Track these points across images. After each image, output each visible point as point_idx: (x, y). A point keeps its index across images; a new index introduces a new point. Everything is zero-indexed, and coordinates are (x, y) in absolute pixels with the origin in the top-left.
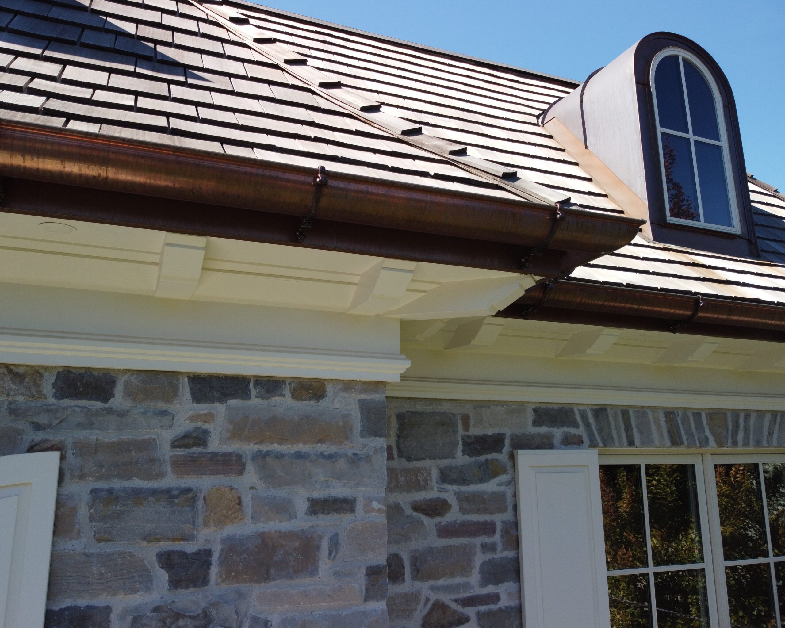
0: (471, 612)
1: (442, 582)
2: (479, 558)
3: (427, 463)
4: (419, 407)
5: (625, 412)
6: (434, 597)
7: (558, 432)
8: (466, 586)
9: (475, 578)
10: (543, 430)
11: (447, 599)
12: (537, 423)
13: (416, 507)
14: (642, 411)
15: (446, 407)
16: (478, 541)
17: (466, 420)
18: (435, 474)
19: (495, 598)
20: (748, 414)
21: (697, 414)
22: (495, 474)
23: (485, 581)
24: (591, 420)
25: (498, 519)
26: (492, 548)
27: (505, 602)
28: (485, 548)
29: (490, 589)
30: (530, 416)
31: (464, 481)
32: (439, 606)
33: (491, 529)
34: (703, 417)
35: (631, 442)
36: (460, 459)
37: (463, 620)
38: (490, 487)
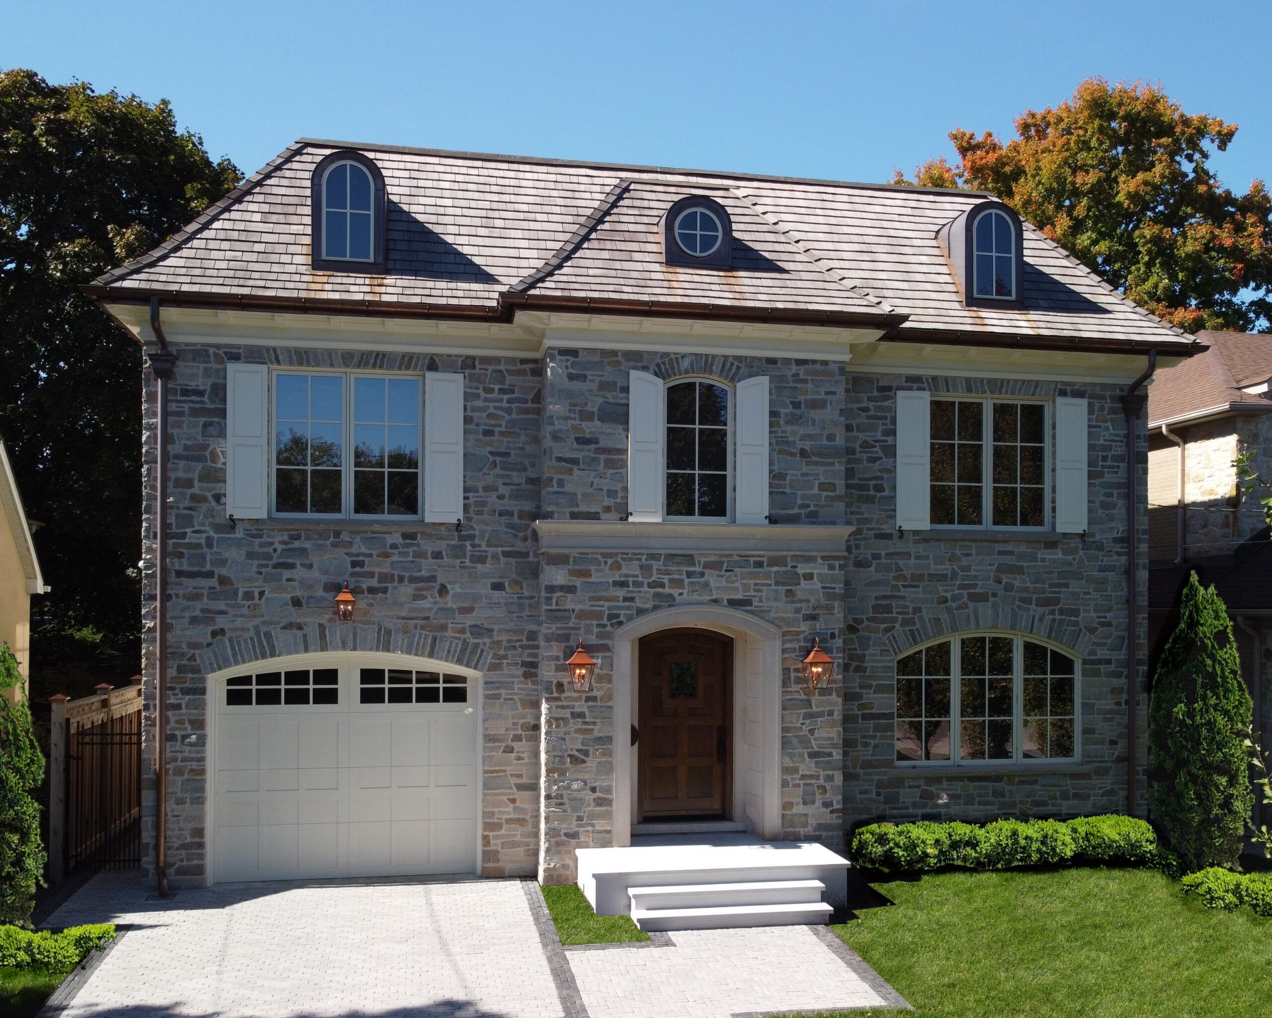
0: (877, 444)
1: (867, 434)
2: (881, 428)
3: (862, 395)
4: (860, 375)
5: (946, 379)
6: (864, 438)
7: (915, 386)
8: (876, 436)
9: (879, 434)
10: (909, 384)
11: (869, 439)
12: (906, 382)
13: (859, 409)
14: (954, 378)
15: (870, 375)
16: (881, 422)
17: (878, 380)
18: (865, 398)
19: (887, 441)
20: (1009, 381)
21: (982, 380)
22: (888, 400)
23: (883, 435)
24: (930, 381)
25: (889, 415)
26: (886, 424)
27: (889, 443)
28: (883, 424)
30: (904, 379)
31: (876, 401)
32: (865, 441)
33: (885, 418)
34: (985, 382)
35: (948, 391)
36: (875, 393)
37: (875, 447)
38: (886, 404)
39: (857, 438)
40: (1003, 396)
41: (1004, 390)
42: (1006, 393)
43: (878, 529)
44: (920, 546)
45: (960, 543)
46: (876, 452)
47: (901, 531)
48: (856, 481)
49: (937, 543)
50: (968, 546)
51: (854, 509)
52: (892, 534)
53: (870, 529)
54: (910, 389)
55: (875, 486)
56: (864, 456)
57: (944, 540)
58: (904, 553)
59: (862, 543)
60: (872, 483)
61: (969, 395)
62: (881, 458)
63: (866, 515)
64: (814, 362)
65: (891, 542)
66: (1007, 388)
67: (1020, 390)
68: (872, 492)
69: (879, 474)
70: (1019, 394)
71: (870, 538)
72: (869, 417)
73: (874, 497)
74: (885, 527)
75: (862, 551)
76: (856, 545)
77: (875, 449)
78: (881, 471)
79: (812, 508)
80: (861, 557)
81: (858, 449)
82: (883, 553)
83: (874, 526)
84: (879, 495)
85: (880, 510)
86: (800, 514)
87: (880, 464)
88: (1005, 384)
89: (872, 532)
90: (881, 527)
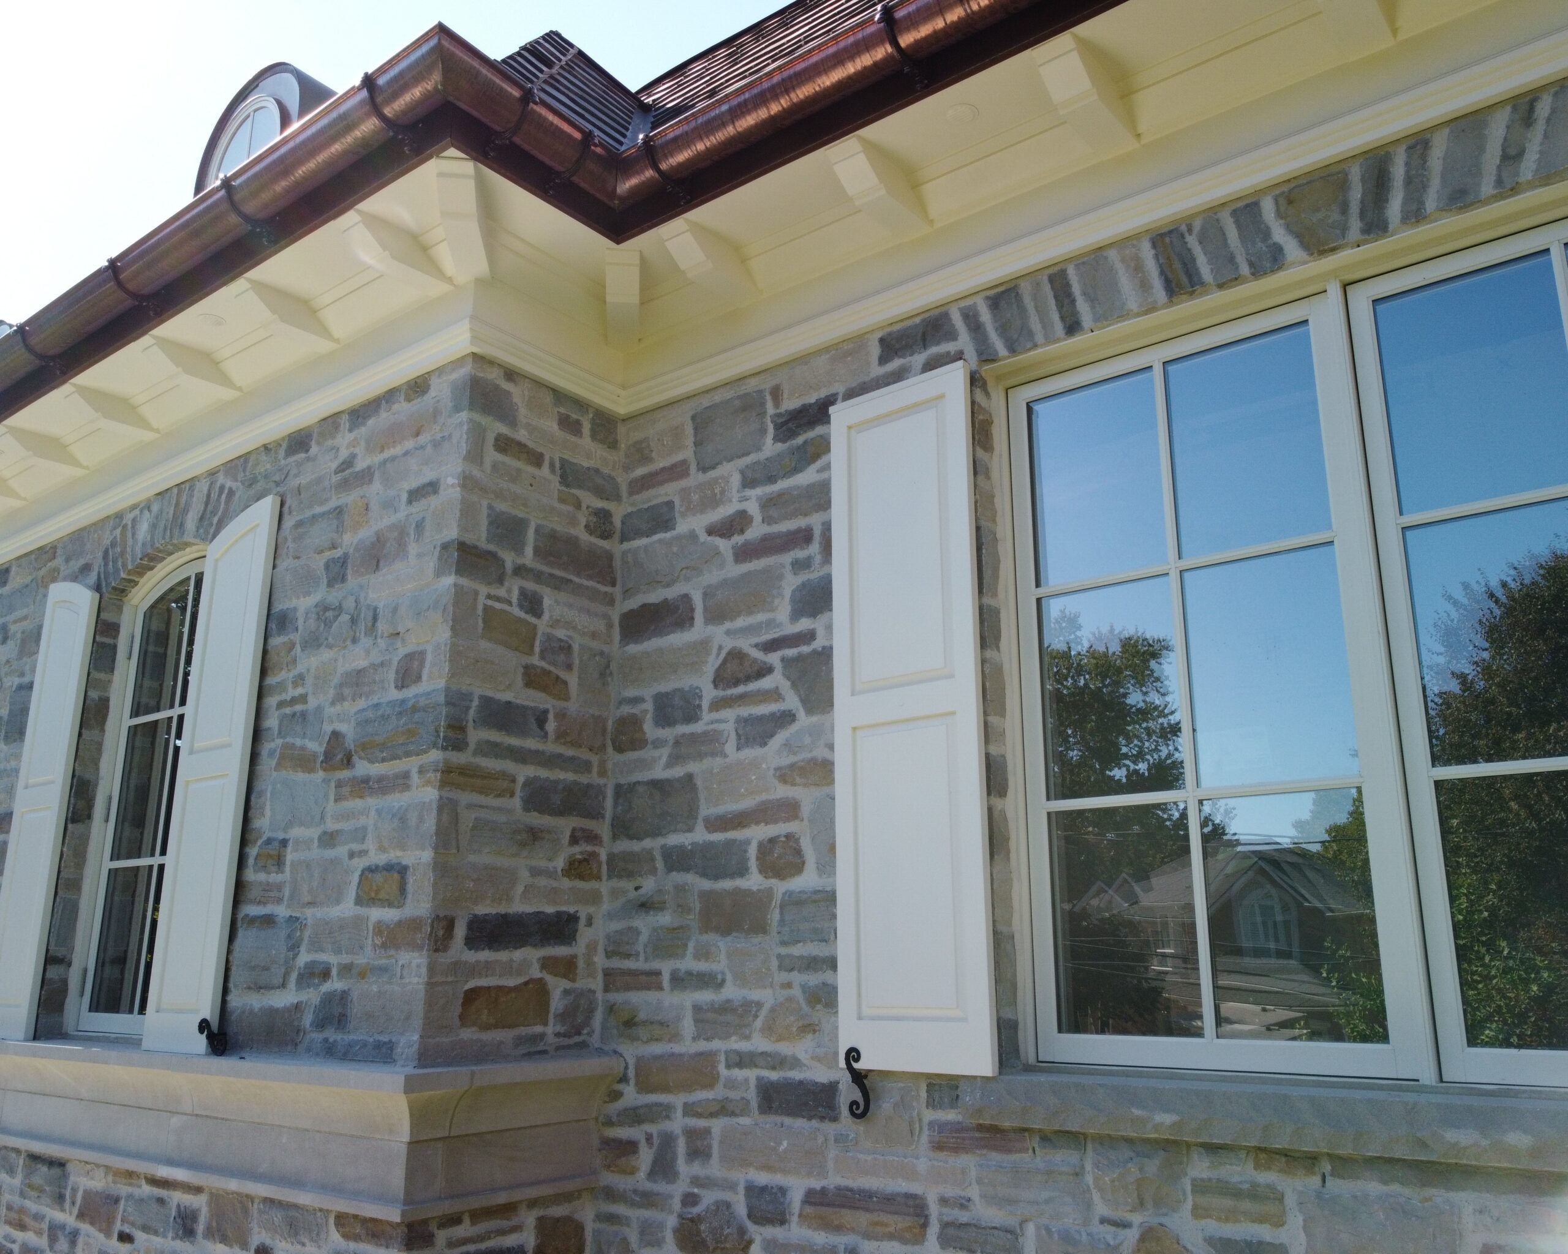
0: (774, 658)
1: (741, 622)
2: (789, 584)
3: (726, 468)
4: (720, 396)
6: (729, 644)
8: (771, 624)
9: (782, 611)
10: (895, 364)
11: (745, 644)
12: (883, 358)
13: (711, 531)
14: (1091, 257)
15: (753, 384)
16: (787, 558)
17: (777, 392)
18: (736, 480)
19: (811, 637)
20: (1421, 139)
22: (813, 457)
23: (797, 614)
24: (985, 316)
25: (817, 520)
26: (801, 566)
27: (822, 640)
28: (797, 567)
29: (804, 624)
30: (875, 350)
31: (771, 479)
32: (736, 655)
33: (804, 537)
34: (1264, 205)
35: (1073, 327)
36: (770, 447)
37: (764, 671)
38: (807, 477)
39: (703, 645)
42: (1417, 219)
43: (778, 1062)
44: (968, 1162)
45: (1200, 1168)
46: (774, 695)
47: (859, 1078)
48: (700, 835)
51: (688, 963)
52: (831, 1089)
53: (741, 1060)
54: (898, 376)
55: (767, 847)
56: (728, 720)
58: (889, 1202)
59: (717, 1126)
60: (757, 833)
62: (786, 718)
63: (731, 992)
65: (829, 1128)
66: (1416, 183)
68: (754, 881)
69: (782, 791)
71: (743, 1109)
72: (744, 554)
73: (762, 899)
74: (802, 1049)
75: (715, 1168)
76: (691, 1134)
77: (766, 683)
78: (784, 776)
80: (709, 1198)
81: (709, 693)
82: (797, 1187)
83: (759, 1043)
84: (781, 887)
85: (787, 965)
86: (299, 1009)
87: (787, 745)
88: (1399, 171)
89: (750, 1075)
90: (785, 1048)
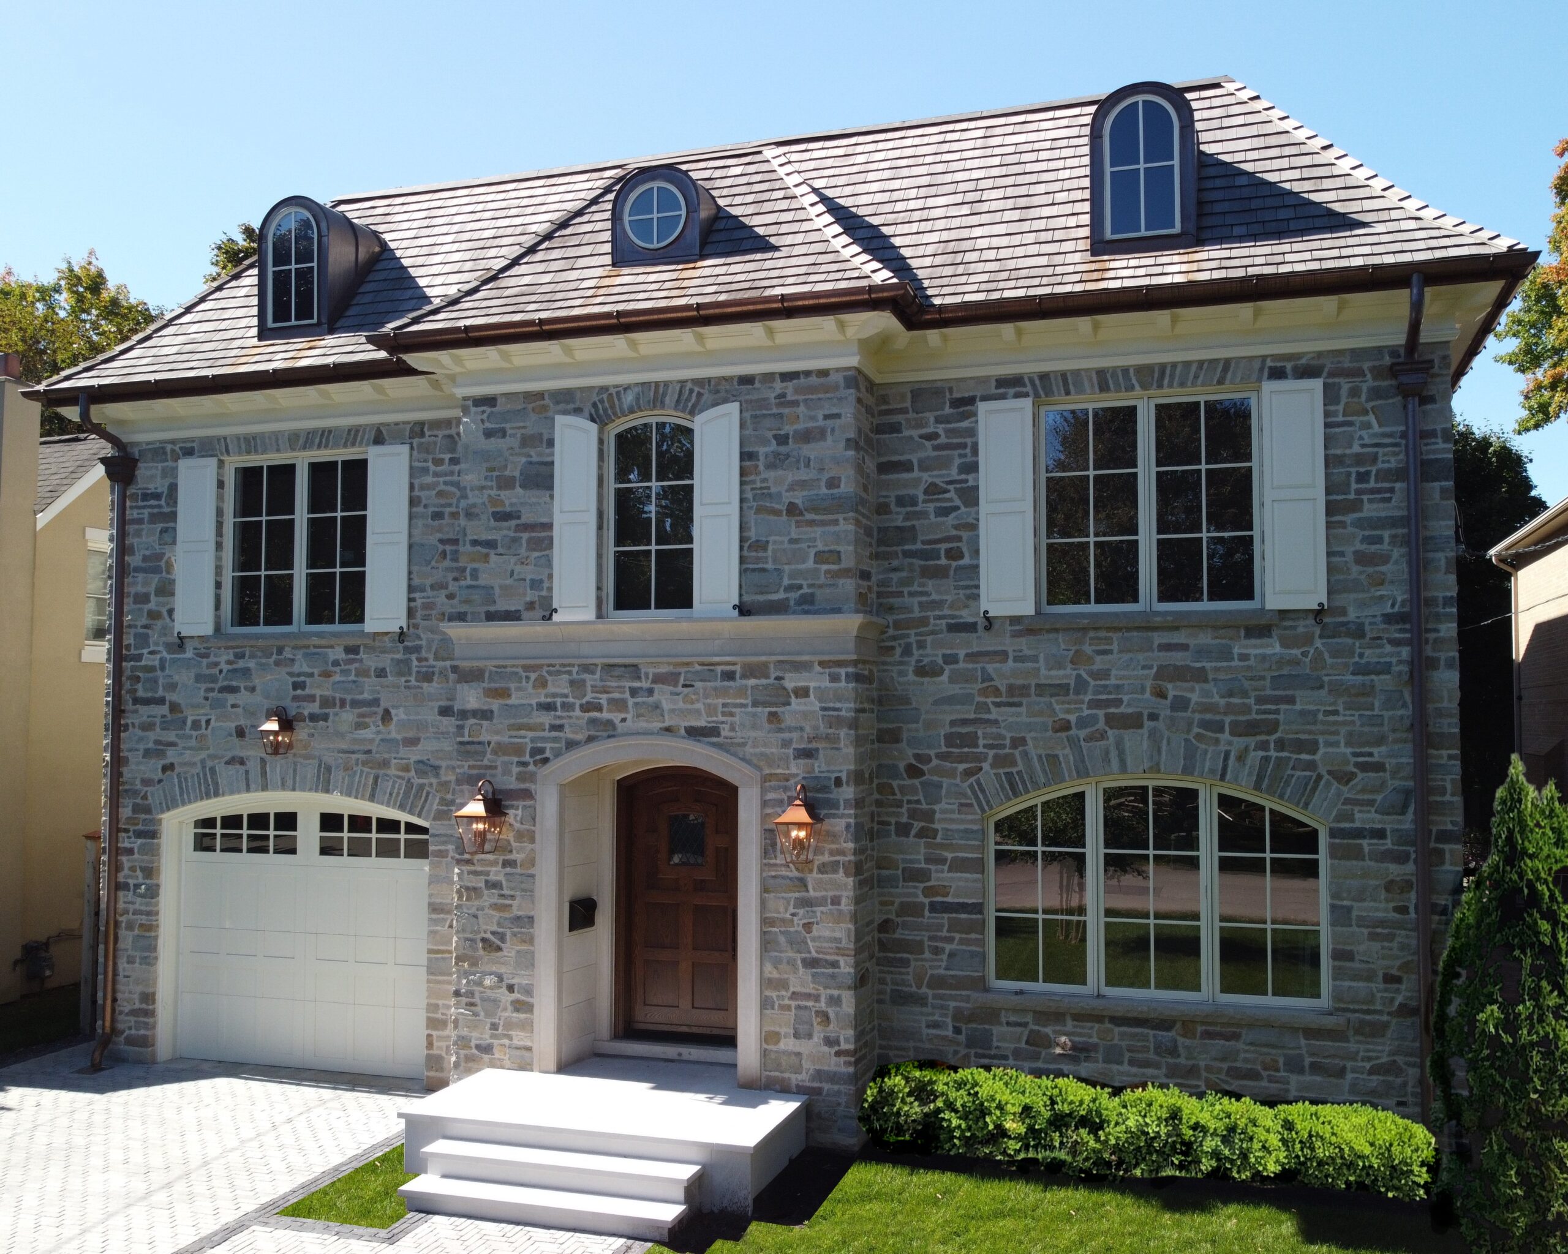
0: (951, 487)
1: (935, 473)
2: (957, 461)
3: (927, 414)
4: (923, 386)
5: (1064, 375)
6: (930, 480)
7: (1012, 391)
8: (949, 475)
9: (954, 471)
10: (1002, 391)
11: (937, 481)
12: (997, 387)
13: (921, 437)
14: (1077, 373)
15: (939, 384)
16: (956, 453)
17: (951, 390)
18: (932, 420)
19: (967, 481)
20: (1174, 365)
21: (1125, 370)
22: (968, 418)
23: (960, 472)
24: (1037, 382)
25: (969, 441)
26: (965, 456)
27: (970, 483)
28: (961, 456)
29: (963, 477)
30: (994, 384)
31: (949, 422)
32: (933, 484)
33: (964, 446)
34: (1132, 371)
35: (1068, 393)
36: (948, 410)
37: (947, 491)
38: (965, 424)
39: (919, 480)
40: (1166, 391)
41: (1166, 382)
42: (1171, 386)
43: (953, 617)
44: (1023, 640)
45: (1092, 634)
46: (950, 500)
47: (987, 619)
48: (919, 546)
49: (1052, 636)
50: (1106, 638)
51: (915, 588)
52: (975, 624)
53: (940, 618)
54: (1003, 397)
55: (948, 552)
56: (931, 507)
57: (1064, 630)
58: (996, 653)
59: (929, 639)
60: (944, 546)
61: (1104, 395)
62: (957, 508)
63: (935, 597)
64: (807, 373)
65: (974, 635)
66: (1172, 377)
67: (1196, 377)
68: (943, 561)
69: (954, 532)
70: (1194, 385)
71: (941, 631)
72: (936, 448)
73: (947, 568)
74: (964, 613)
75: (929, 651)
76: (918, 642)
77: (947, 495)
78: (956, 527)
79: (805, 590)
80: (926, 660)
81: (921, 497)
82: (962, 653)
83: (946, 612)
84: (954, 564)
85: (956, 587)
86: (787, 599)
87: (956, 517)
88: (1168, 372)
89: (944, 622)
90: (957, 613)
